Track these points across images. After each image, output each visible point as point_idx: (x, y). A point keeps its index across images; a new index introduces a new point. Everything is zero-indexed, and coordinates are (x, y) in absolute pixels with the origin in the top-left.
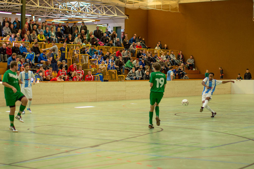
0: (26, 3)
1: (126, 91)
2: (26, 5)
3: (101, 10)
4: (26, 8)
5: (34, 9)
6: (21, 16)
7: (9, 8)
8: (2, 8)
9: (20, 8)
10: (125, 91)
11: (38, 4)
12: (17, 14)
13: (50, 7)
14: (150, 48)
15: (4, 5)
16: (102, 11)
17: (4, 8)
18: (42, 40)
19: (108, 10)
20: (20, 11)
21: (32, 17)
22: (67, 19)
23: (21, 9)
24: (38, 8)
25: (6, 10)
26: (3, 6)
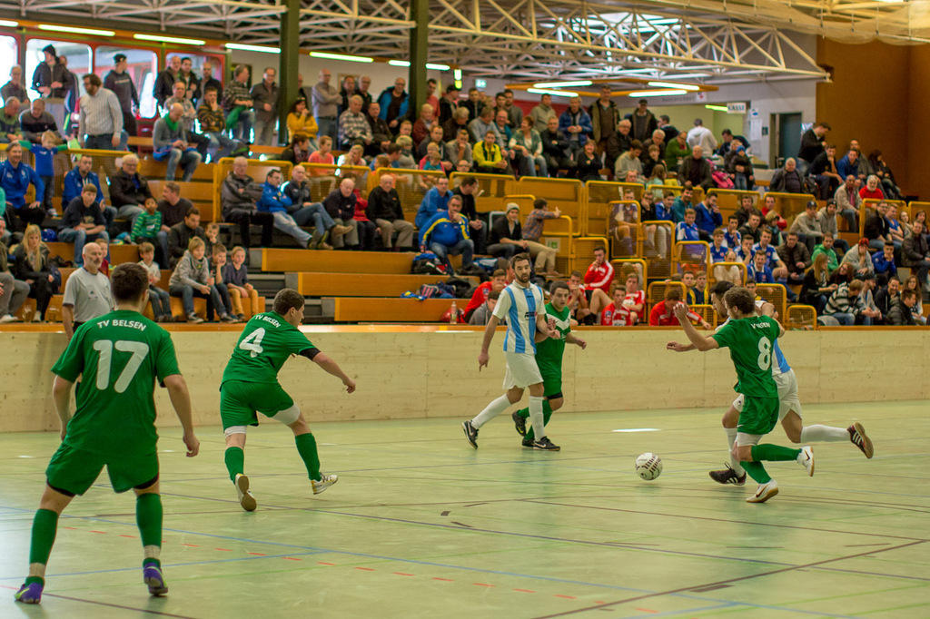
0: (431, 18)
1: (822, 370)
2: (431, 26)
3: (721, 46)
4: (431, 40)
5: (459, 41)
6: (412, 69)
7: (364, 38)
8: (336, 39)
9: (406, 38)
10: (819, 368)
11: (474, 24)
12: (392, 62)
13: (522, 34)
14: (915, 198)
15: (344, 25)
16: (727, 52)
17: (342, 38)
18: (489, 163)
19: (749, 45)
20: (407, 51)
21: (451, 73)
22: (589, 83)
23: (408, 45)
24: (474, 37)
25: (352, 48)
26: (339, 32)
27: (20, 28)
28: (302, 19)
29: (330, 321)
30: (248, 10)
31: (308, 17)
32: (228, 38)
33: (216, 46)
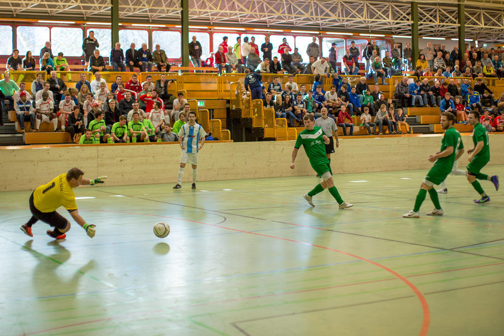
0: (466, 22)
2: (466, 25)
4: (466, 30)
5: (477, 30)
6: (459, 41)
7: (442, 31)
8: (432, 32)
9: (457, 30)
11: (482, 24)
12: (452, 39)
13: (500, 26)
15: (435, 27)
17: (434, 32)
18: (489, 74)
20: (458, 35)
21: (474, 42)
23: (458, 32)
24: (482, 28)
25: (437, 35)
26: (432, 29)
27: (320, 34)
28: (419, 26)
29: (433, 133)
30: (400, 23)
31: (421, 24)
32: (393, 34)
33: (389, 37)
